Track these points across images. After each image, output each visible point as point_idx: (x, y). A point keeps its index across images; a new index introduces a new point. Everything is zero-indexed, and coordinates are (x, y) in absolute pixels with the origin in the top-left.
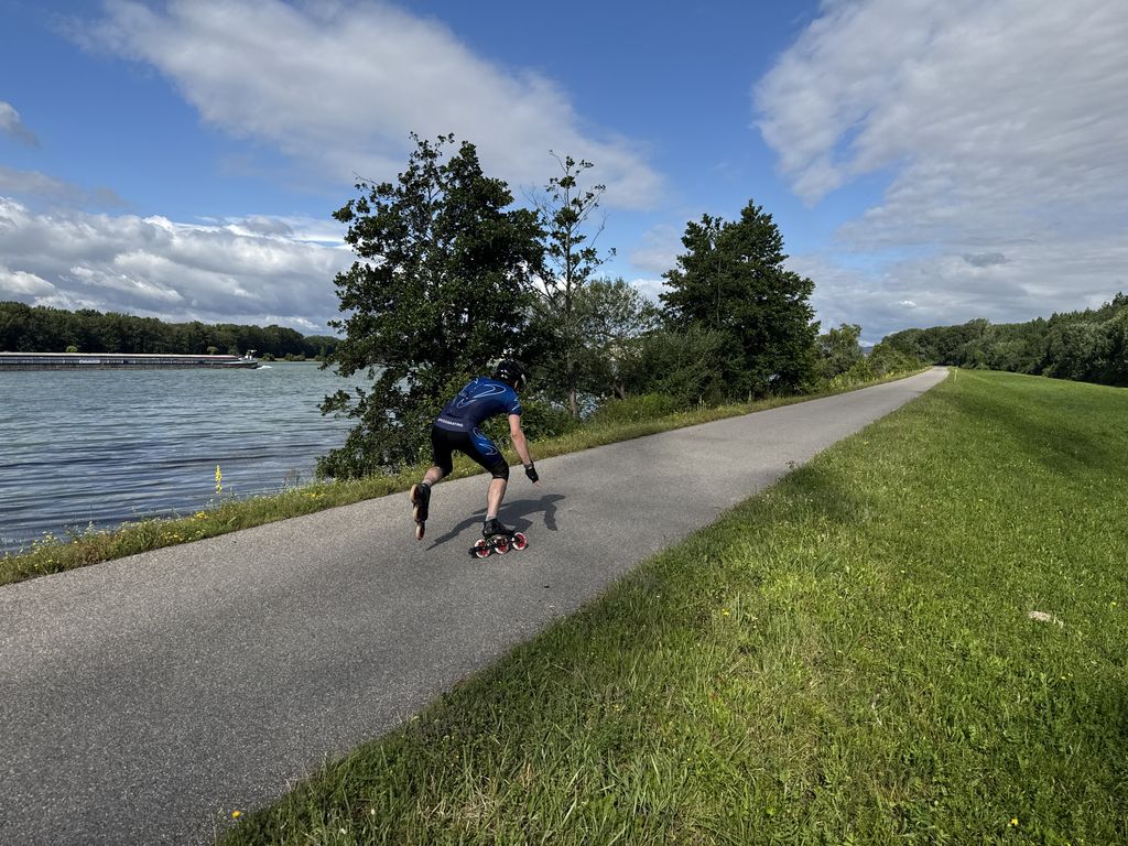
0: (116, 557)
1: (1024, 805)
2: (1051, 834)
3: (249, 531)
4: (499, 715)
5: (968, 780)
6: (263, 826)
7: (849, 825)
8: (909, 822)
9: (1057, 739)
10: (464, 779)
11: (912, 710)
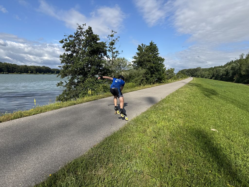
0: (13, 119)
1: (211, 168)
2: (217, 174)
3: (44, 113)
4: (104, 152)
5: (200, 163)
6: (55, 177)
7: (177, 173)
8: (189, 172)
10: (97, 166)
11: (189, 149)
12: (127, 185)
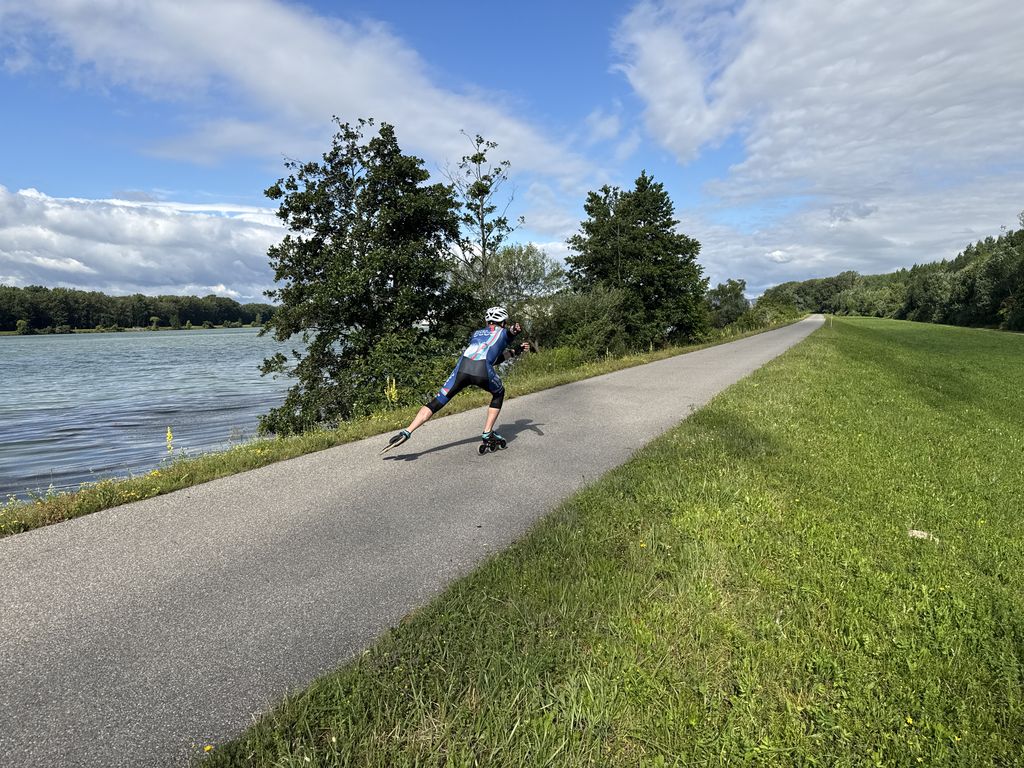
0: (77, 516)
1: (915, 703)
2: (940, 728)
3: (201, 486)
4: (443, 646)
5: (864, 684)
6: (233, 758)
7: (763, 730)
8: (816, 724)
9: (940, 643)
10: (415, 706)
11: (812, 622)
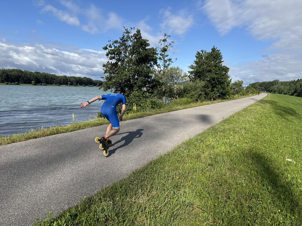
0: (49, 135)
1: (282, 207)
3: (82, 130)
4: (147, 178)
5: (267, 200)
6: (90, 201)
7: (236, 209)
8: (252, 209)
9: (292, 191)
10: (138, 193)
11: (253, 182)
12: (172, 217)
